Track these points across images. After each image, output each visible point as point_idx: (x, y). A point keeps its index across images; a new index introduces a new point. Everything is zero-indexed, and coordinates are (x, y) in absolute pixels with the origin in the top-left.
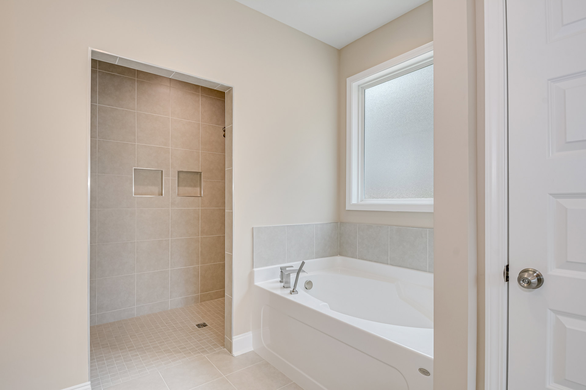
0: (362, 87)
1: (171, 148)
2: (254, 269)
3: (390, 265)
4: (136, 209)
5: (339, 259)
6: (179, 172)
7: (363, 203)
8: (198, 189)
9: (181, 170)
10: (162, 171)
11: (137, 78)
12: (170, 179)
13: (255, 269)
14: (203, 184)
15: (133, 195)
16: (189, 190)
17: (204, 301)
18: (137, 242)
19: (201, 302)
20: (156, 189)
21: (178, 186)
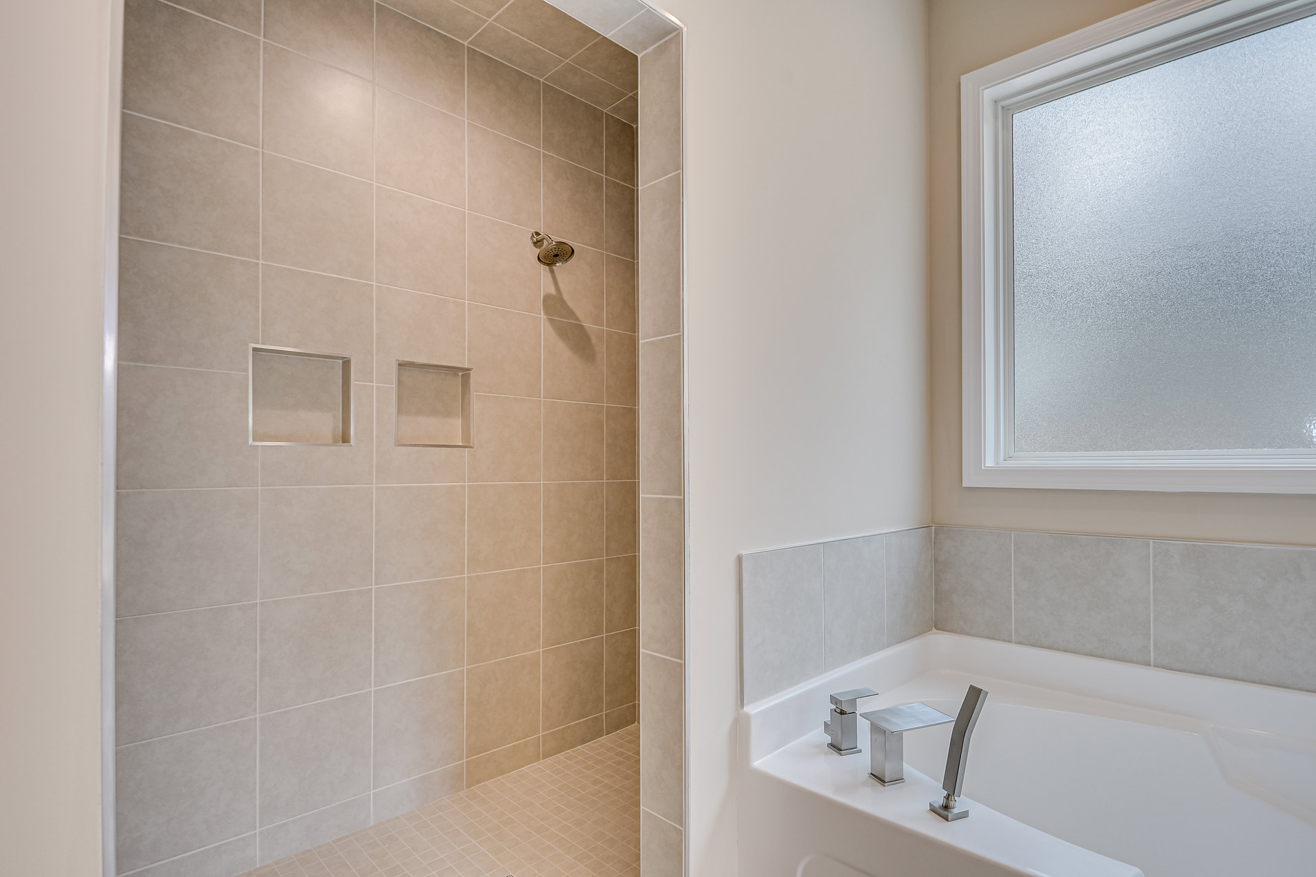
0: (1003, 108)
1: (377, 286)
2: (746, 709)
3: (1156, 666)
4: (260, 488)
5: (942, 642)
6: (402, 365)
7: (1011, 464)
8: (458, 422)
9: (407, 358)
10: (346, 363)
11: (265, 37)
12: (373, 386)
13: (752, 709)
14: (476, 406)
15: (251, 441)
16: (431, 426)
17: (478, 782)
18: (262, 604)
19: (469, 786)
20: (326, 422)
21: (399, 412)
